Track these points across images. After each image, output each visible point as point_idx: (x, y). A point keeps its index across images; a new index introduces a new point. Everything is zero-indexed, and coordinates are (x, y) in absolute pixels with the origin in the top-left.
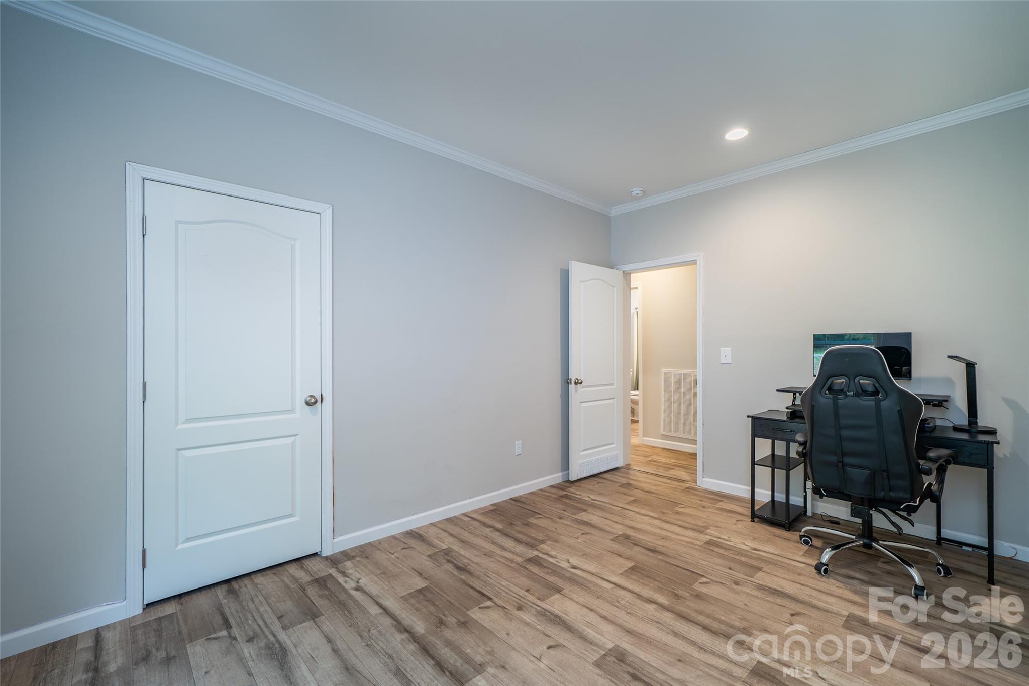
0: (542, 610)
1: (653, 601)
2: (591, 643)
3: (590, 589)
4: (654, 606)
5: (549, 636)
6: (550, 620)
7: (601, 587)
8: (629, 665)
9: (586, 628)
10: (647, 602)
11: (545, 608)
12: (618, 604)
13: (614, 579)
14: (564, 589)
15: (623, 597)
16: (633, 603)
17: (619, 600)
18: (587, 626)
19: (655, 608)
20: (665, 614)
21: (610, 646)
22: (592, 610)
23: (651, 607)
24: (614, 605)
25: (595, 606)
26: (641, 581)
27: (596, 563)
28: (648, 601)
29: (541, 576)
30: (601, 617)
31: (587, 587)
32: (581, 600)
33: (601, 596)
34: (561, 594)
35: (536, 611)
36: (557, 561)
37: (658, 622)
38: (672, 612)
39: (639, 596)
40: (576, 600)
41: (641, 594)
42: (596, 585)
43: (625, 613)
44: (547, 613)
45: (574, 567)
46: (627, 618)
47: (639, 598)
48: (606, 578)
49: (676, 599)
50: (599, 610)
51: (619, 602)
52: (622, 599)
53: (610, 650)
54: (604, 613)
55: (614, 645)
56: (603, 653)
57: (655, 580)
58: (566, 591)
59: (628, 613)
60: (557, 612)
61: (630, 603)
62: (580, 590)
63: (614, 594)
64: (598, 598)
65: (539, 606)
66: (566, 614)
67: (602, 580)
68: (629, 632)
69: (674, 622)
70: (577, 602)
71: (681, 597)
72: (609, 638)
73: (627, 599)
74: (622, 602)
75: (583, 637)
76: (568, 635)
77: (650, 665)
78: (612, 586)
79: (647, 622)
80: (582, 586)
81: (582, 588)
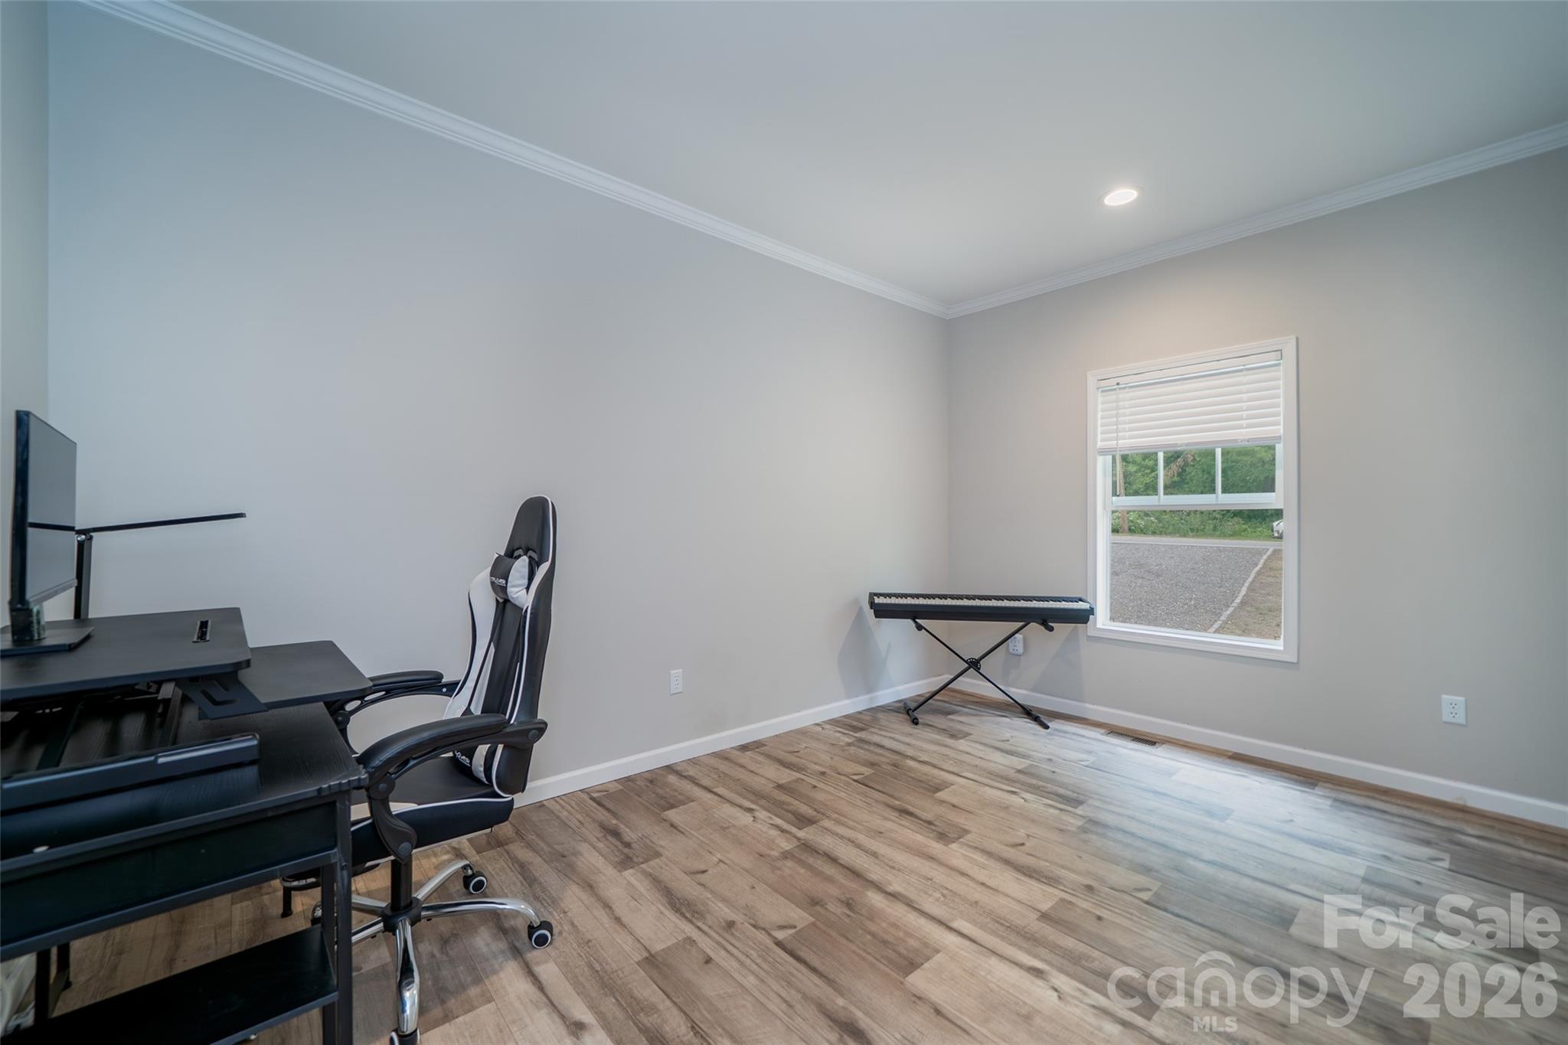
0: (1053, 884)
1: (890, 897)
2: (976, 848)
3: (994, 920)
4: (890, 889)
5: (1028, 854)
6: (1035, 871)
7: (975, 923)
8: (934, 831)
9: (986, 862)
10: (899, 894)
11: (1051, 888)
12: (945, 892)
13: (951, 939)
14: (1037, 919)
15: (937, 903)
16: (921, 894)
17: (942, 899)
18: (984, 864)
19: (891, 885)
20: (879, 877)
21: (954, 846)
22: (983, 884)
23: (896, 886)
24: (951, 891)
25: (979, 890)
26: (901, 934)
27: (991, 985)
28: (898, 896)
29: (1097, 952)
30: (967, 875)
31: (997, 922)
32: (1003, 900)
33: (971, 905)
34: (1038, 911)
35: (1062, 883)
36: (1085, 994)
37: (893, 868)
38: (867, 881)
39: (910, 904)
40: (1009, 900)
41: (906, 908)
42: (983, 927)
43: (934, 880)
44: (1045, 881)
45: (1037, 973)
46: (932, 874)
47: (911, 901)
48: (967, 943)
49: (852, 899)
50: (971, 884)
51: (944, 896)
52: (937, 900)
53: (954, 842)
54: (963, 879)
55: (950, 846)
56: (961, 840)
57: (873, 935)
58: (1034, 916)
59: (931, 880)
60: (1033, 882)
61: (926, 893)
62: (1008, 916)
63: (949, 907)
64: (976, 902)
65: (1063, 890)
66: (1018, 879)
67: (973, 938)
68: (931, 858)
69: (871, 868)
70: (1007, 895)
71: (842, 902)
72: (956, 854)
73: (930, 900)
74: (939, 895)
75: (989, 854)
76: (1006, 855)
77: (912, 830)
78: (955, 925)
79: (906, 868)
80: (1008, 925)
81: (1006, 921)
